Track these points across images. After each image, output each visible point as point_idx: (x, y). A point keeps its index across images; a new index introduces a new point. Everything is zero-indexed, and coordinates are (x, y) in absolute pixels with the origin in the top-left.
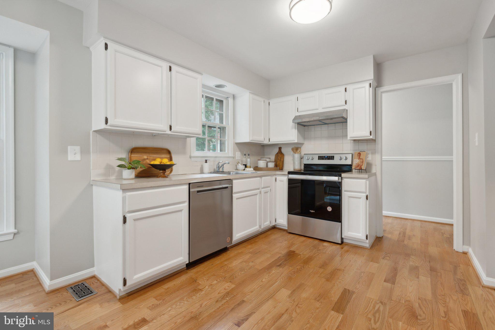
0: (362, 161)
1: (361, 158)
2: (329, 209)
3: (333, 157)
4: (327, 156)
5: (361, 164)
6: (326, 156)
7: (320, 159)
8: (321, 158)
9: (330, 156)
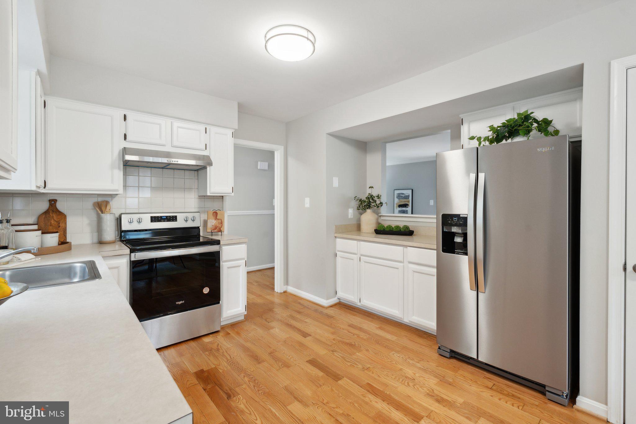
0: (220, 221)
1: (218, 218)
2: (206, 290)
3: (176, 217)
4: (166, 216)
5: (220, 226)
6: (164, 216)
7: (155, 222)
8: (154, 219)
9: (170, 216)
